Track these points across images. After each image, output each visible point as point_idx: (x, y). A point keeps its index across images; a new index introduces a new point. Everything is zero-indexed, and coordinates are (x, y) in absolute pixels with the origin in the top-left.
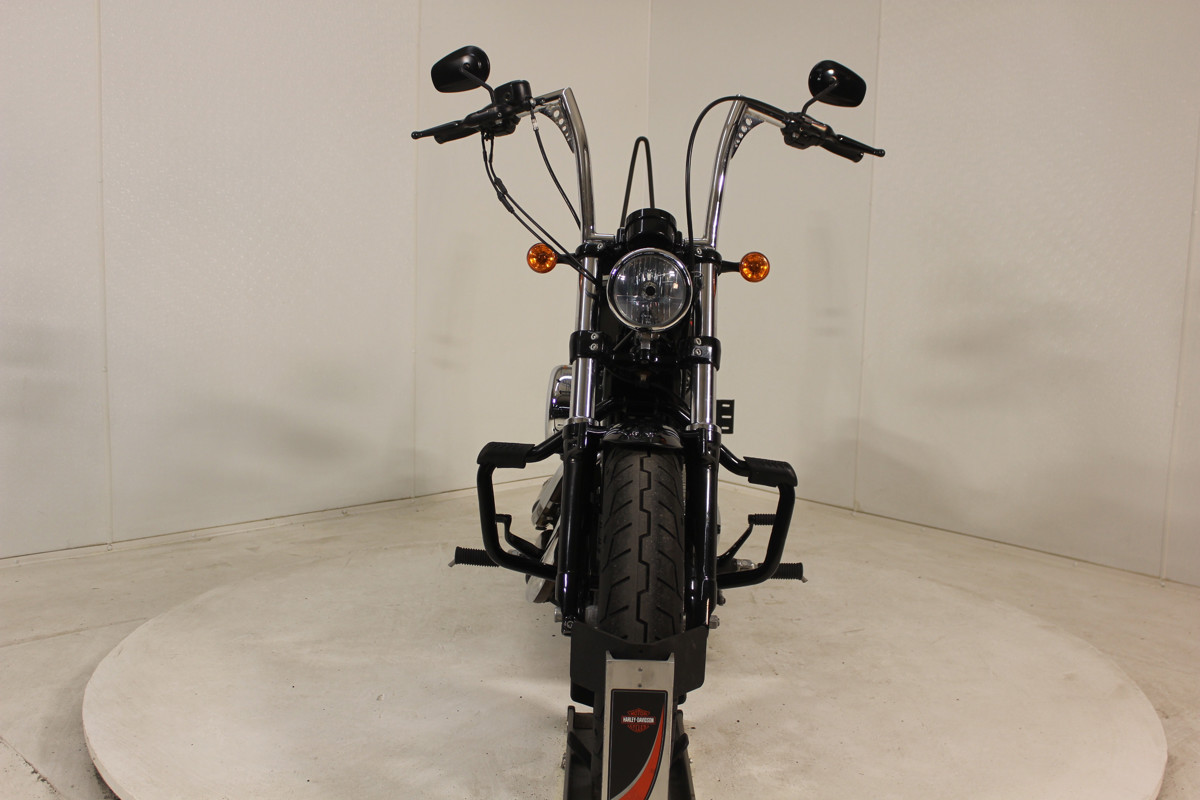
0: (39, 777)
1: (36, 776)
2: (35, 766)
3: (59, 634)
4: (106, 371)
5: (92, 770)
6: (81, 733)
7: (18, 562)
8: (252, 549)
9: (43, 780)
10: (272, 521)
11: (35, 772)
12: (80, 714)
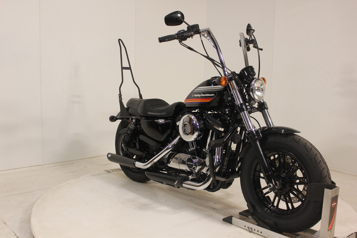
2: (16, 233)
3: (26, 193)
4: (42, 113)
6: (30, 223)
7: (15, 171)
8: (85, 167)
10: (91, 159)
11: (16, 235)
12: (30, 217)
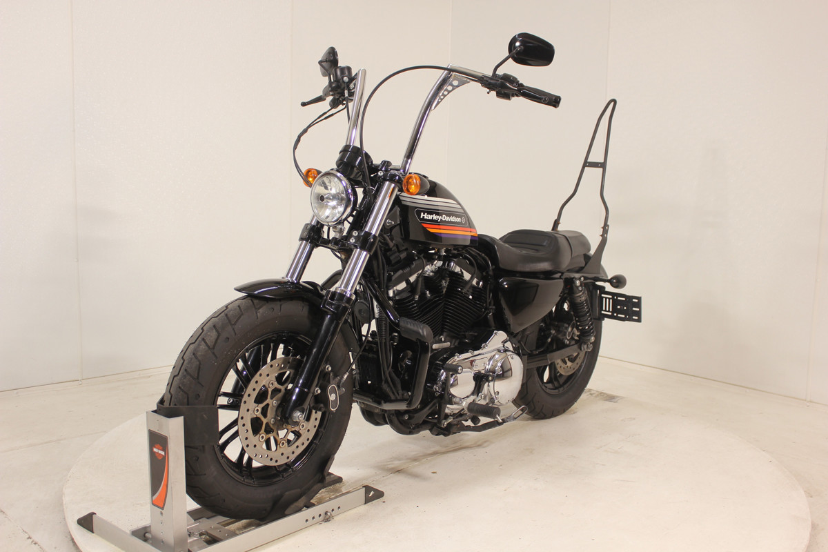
0: (32, 542)
1: (30, 540)
2: (29, 534)
3: (46, 442)
5: (69, 537)
7: (17, 393)
9: (35, 544)
11: (29, 538)
